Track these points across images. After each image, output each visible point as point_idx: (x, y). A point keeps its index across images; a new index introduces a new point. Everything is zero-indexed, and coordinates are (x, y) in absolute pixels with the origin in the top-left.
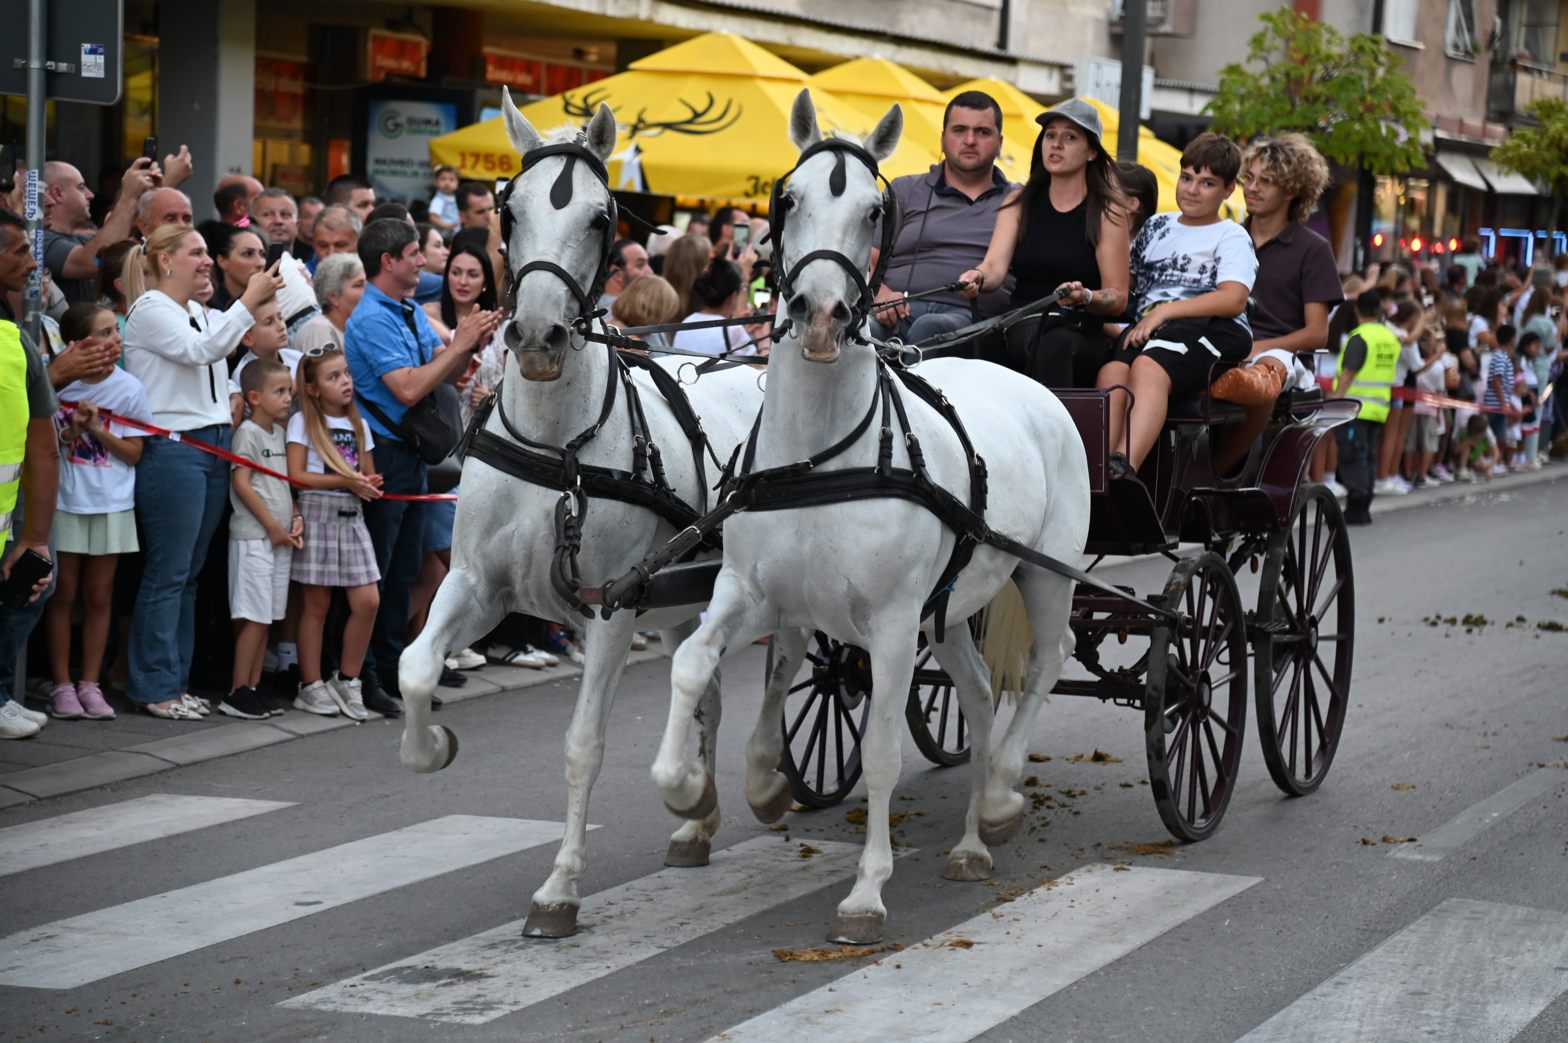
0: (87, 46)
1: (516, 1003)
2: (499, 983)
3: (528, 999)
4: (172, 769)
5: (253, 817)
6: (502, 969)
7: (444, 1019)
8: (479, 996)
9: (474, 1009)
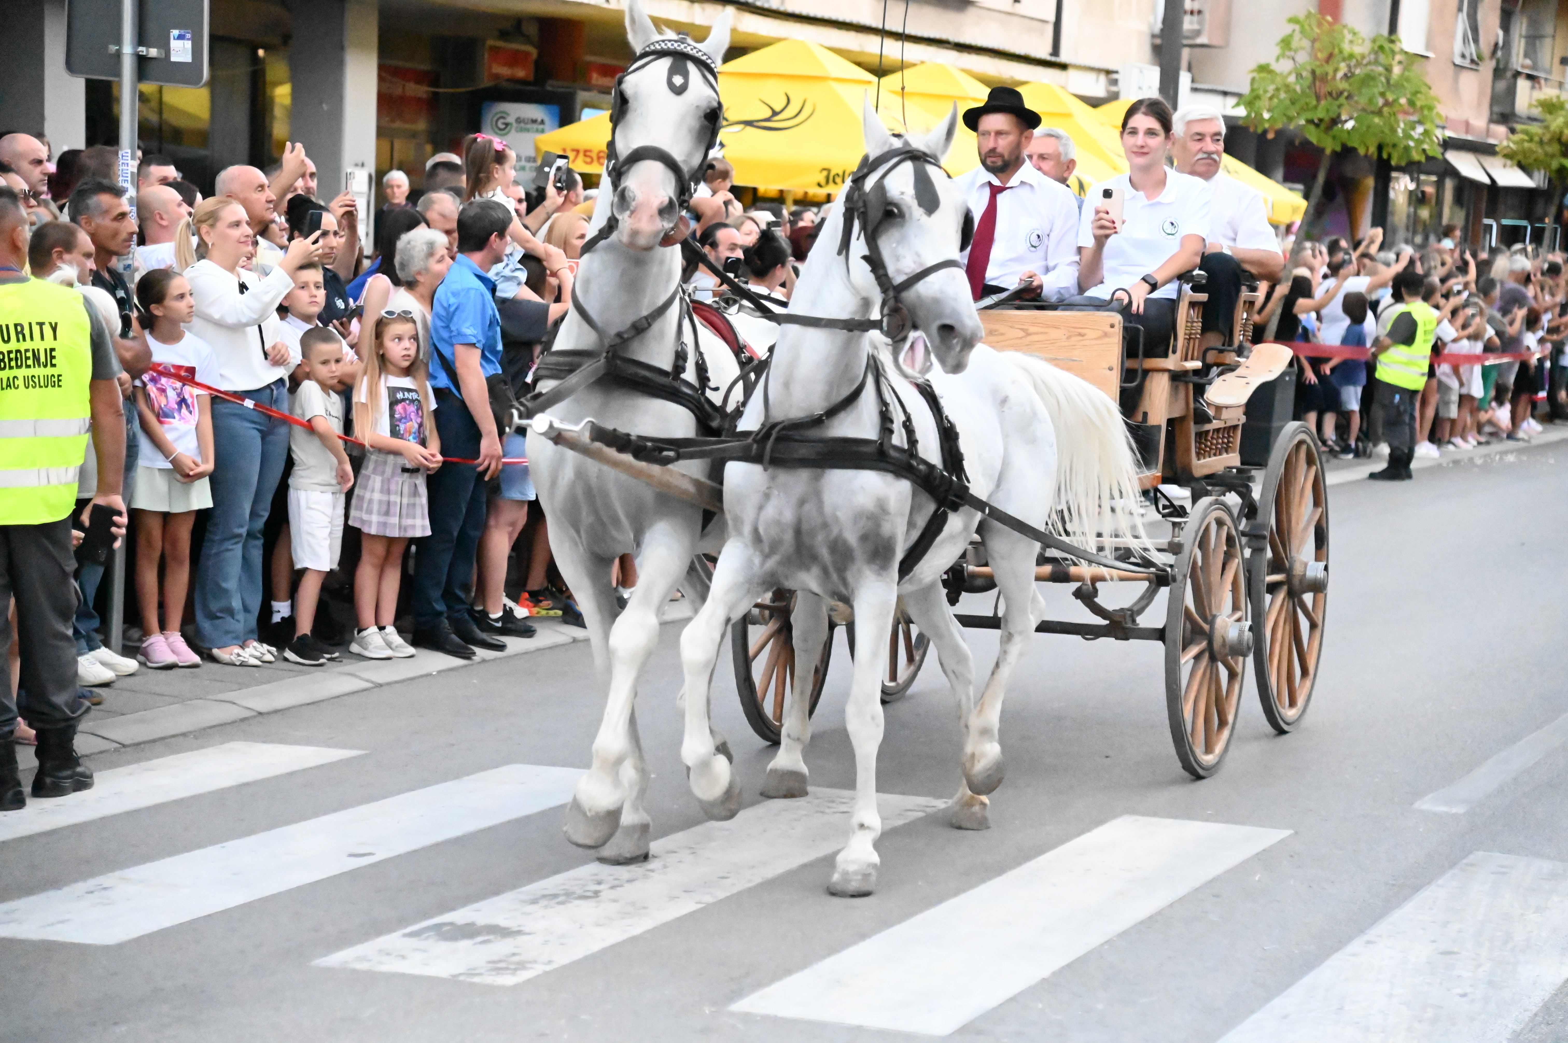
0: (175, 33)
1: (550, 962)
2: (536, 940)
3: (562, 958)
4: (254, 717)
5: (322, 766)
6: (540, 925)
7: (476, 980)
8: (514, 954)
9: (507, 969)
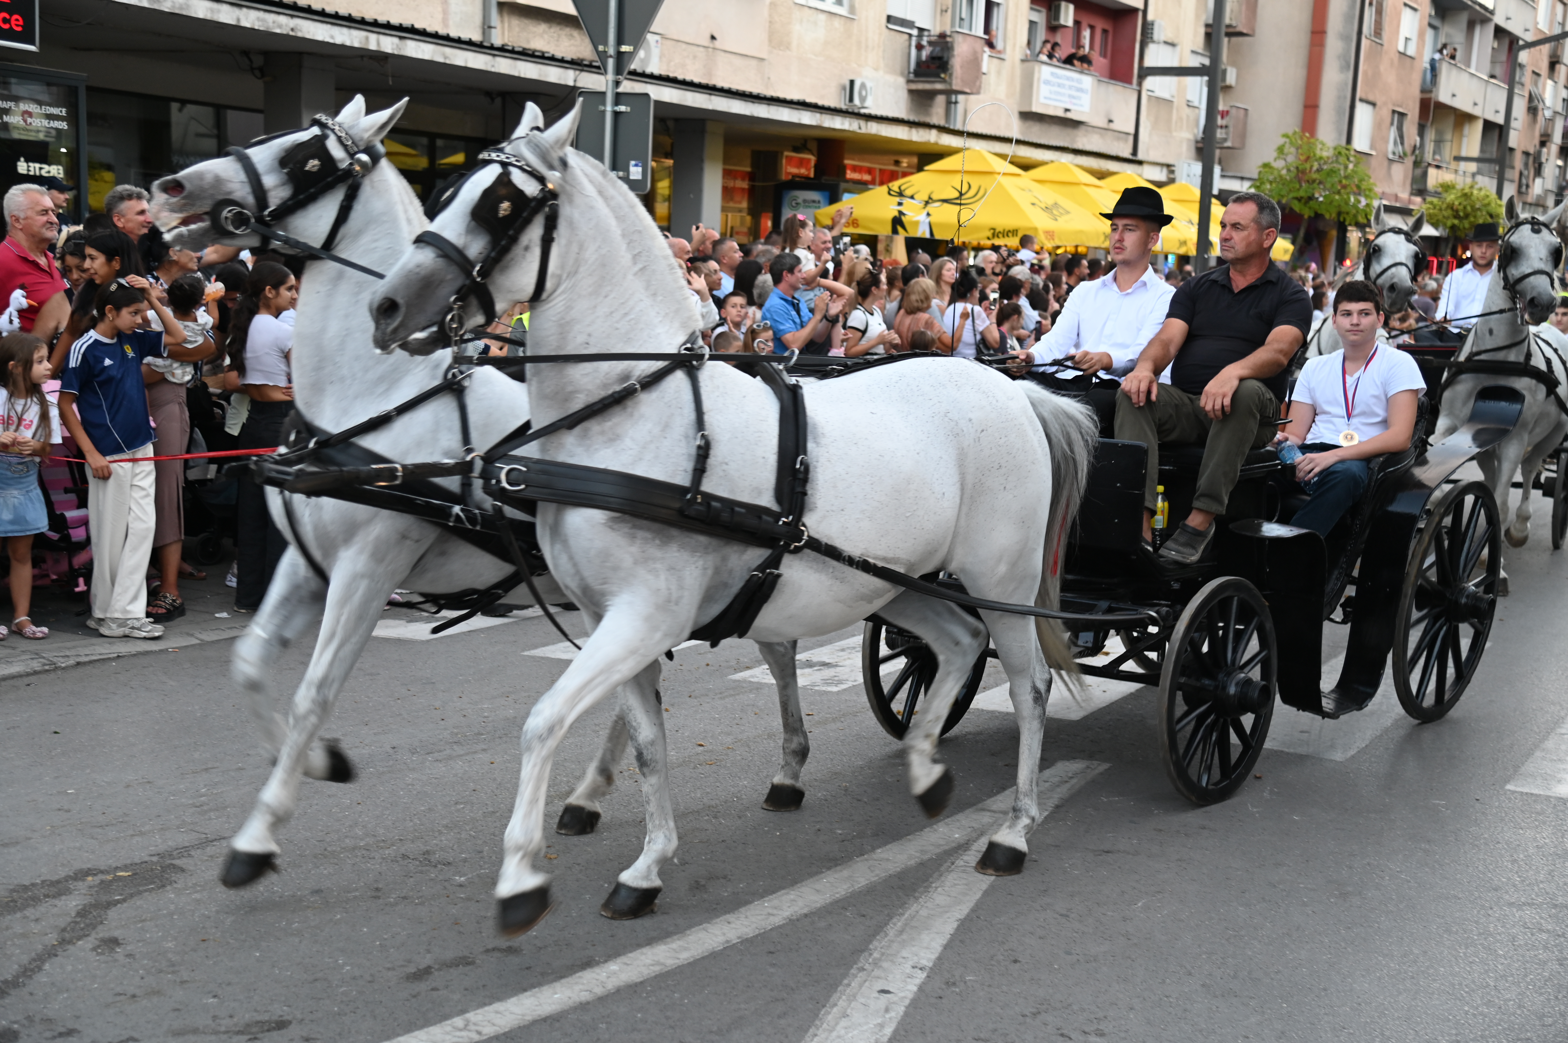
0: (633, 163)
1: (855, 681)
2: (847, 670)
6: (848, 662)
7: (817, 688)
8: (835, 676)
9: (833, 683)
